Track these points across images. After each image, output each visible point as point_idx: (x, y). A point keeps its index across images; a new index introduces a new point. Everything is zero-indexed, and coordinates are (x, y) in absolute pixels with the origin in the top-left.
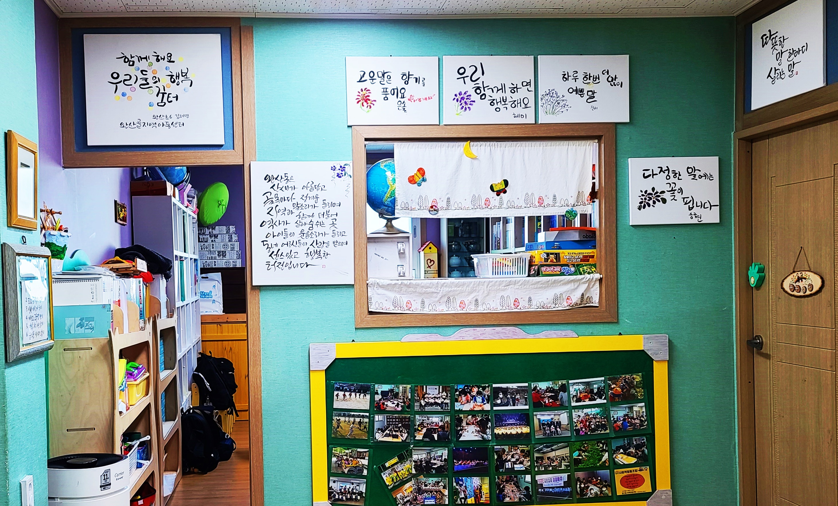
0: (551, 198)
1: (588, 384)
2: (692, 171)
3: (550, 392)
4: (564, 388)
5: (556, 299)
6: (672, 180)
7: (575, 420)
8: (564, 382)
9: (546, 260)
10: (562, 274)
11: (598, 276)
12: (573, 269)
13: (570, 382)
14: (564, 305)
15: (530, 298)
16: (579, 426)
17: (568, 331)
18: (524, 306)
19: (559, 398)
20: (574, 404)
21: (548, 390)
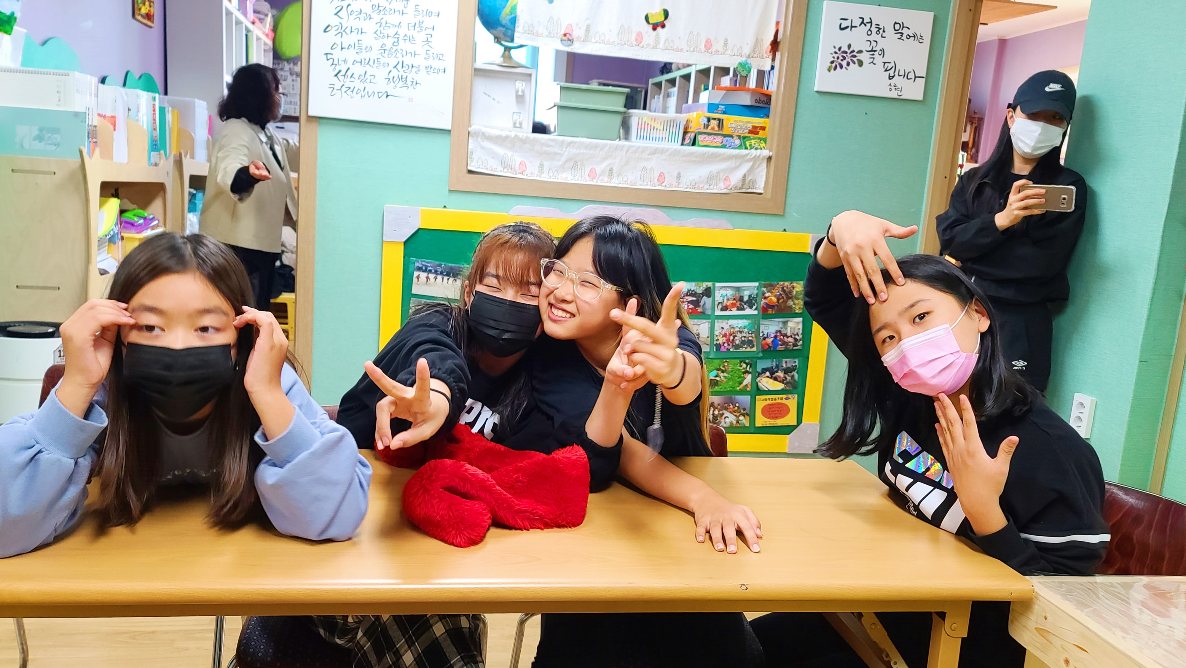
0: (722, 43)
1: (738, 289)
2: (899, 28)
3: (692, 295)
4: (708, 292)
5: (711, 179)
6: (874, 37)
7: (717, 333)
8: (710, 284)
9: (706, 126)
10: (724, 146)
11: (766, 153)
12: (738, 142)
13: (717, 285)
14: (719, 188)
15: (679, 174)
16: (721, 340)
17: (722, 219)
18: (670, 184)
19: (701, 304)
20: (718, 312)
21: (690, 293)
